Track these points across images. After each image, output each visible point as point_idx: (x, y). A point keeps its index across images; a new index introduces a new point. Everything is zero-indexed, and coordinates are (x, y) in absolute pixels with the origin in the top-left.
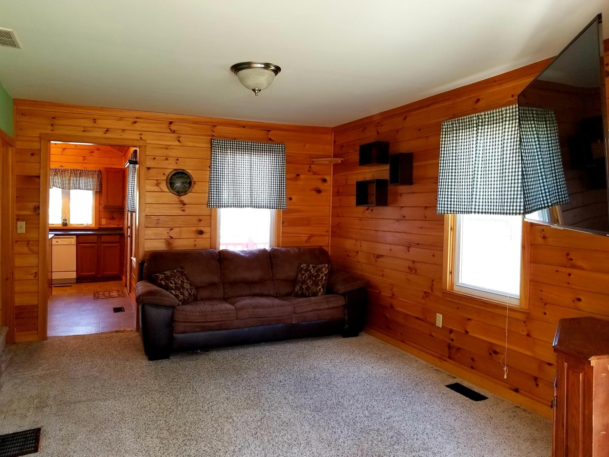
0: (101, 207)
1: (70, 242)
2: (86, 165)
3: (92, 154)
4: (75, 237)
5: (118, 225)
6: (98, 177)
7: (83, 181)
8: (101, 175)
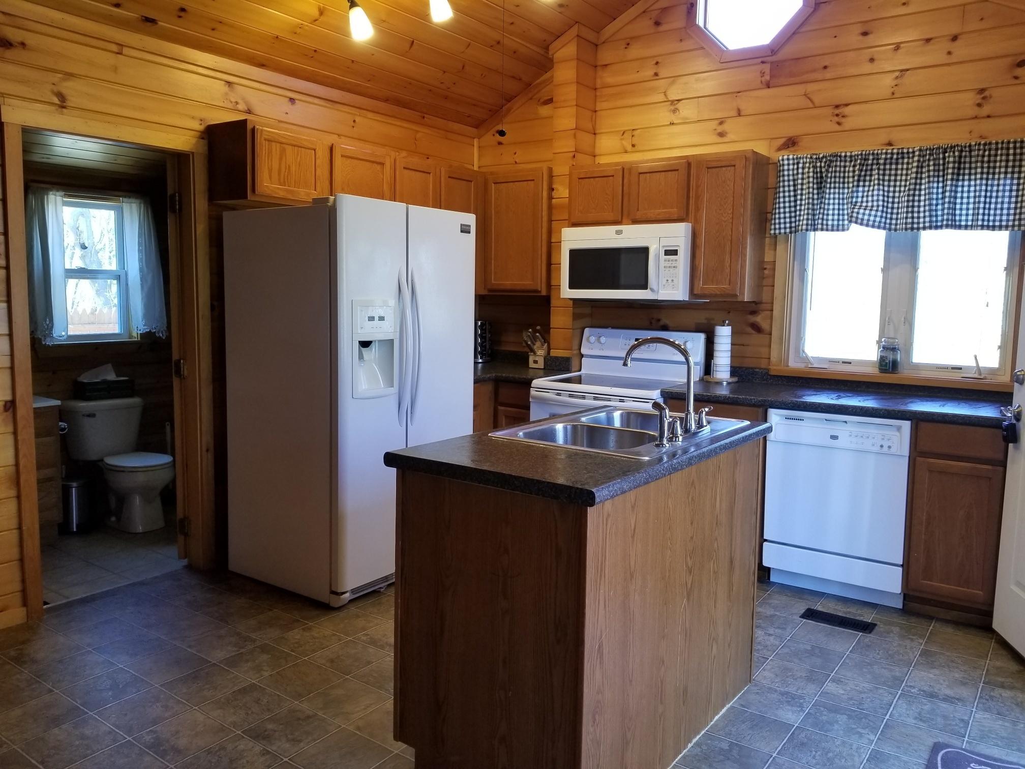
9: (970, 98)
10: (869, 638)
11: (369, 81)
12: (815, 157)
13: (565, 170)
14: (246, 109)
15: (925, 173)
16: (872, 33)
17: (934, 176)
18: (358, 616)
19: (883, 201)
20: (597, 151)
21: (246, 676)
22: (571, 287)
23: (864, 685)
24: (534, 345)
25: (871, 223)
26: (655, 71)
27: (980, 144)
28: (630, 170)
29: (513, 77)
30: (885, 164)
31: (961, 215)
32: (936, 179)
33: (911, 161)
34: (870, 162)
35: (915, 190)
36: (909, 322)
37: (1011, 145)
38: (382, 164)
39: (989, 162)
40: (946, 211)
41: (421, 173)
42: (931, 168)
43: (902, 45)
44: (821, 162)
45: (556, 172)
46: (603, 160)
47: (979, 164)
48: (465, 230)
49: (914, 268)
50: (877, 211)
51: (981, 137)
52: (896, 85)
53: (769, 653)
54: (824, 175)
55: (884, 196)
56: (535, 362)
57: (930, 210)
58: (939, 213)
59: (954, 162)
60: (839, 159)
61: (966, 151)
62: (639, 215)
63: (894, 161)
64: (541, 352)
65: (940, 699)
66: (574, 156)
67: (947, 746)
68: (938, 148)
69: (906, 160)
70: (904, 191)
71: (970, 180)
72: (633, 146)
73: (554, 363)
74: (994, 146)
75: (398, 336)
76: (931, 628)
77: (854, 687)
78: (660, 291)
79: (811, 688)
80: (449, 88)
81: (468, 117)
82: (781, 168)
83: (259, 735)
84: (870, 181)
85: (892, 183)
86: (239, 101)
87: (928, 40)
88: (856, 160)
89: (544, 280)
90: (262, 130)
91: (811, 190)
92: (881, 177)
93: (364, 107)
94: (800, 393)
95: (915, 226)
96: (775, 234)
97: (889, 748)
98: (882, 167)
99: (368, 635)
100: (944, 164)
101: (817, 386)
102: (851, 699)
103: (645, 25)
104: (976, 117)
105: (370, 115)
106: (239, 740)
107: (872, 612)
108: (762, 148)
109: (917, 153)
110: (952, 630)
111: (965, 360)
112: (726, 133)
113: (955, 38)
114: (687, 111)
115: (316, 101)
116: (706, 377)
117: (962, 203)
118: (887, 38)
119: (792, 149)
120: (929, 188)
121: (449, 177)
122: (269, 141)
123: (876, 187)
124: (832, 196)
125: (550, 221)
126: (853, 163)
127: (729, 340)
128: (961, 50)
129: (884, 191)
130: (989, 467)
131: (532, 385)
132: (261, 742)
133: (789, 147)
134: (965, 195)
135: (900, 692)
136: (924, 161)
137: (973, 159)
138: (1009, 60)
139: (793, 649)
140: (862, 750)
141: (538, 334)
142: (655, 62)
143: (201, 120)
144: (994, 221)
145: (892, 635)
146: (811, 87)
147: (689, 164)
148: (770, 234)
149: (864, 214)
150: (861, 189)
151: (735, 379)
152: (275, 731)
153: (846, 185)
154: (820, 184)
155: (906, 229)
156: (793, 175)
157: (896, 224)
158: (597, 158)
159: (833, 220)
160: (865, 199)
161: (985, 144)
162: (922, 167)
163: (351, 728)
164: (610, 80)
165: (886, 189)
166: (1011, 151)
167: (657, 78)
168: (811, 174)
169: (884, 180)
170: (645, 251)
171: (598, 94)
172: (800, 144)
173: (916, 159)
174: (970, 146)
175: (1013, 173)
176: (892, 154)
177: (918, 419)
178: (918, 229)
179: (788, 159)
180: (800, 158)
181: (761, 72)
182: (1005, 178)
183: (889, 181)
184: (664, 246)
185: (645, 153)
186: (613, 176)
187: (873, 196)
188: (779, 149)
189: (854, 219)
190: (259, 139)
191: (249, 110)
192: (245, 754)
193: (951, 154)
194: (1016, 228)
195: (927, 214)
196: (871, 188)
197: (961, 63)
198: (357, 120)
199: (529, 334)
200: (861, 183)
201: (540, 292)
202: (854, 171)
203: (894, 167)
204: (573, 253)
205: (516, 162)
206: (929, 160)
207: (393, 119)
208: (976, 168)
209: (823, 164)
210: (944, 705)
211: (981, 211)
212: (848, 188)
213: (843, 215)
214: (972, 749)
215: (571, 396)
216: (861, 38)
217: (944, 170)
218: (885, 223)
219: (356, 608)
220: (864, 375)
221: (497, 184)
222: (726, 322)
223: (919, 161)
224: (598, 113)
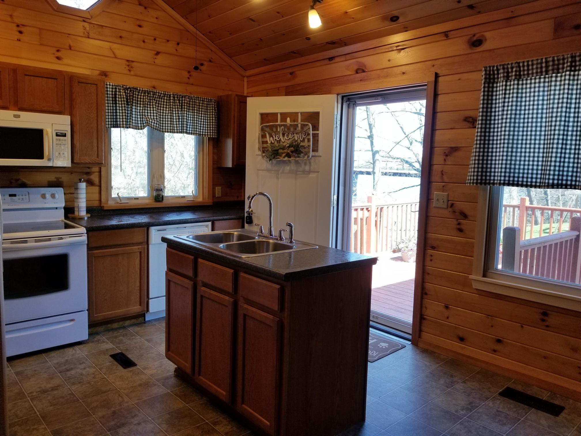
44: (128, 91)
63: (161, 97)
151: (89, 215)
222: (82, 180)
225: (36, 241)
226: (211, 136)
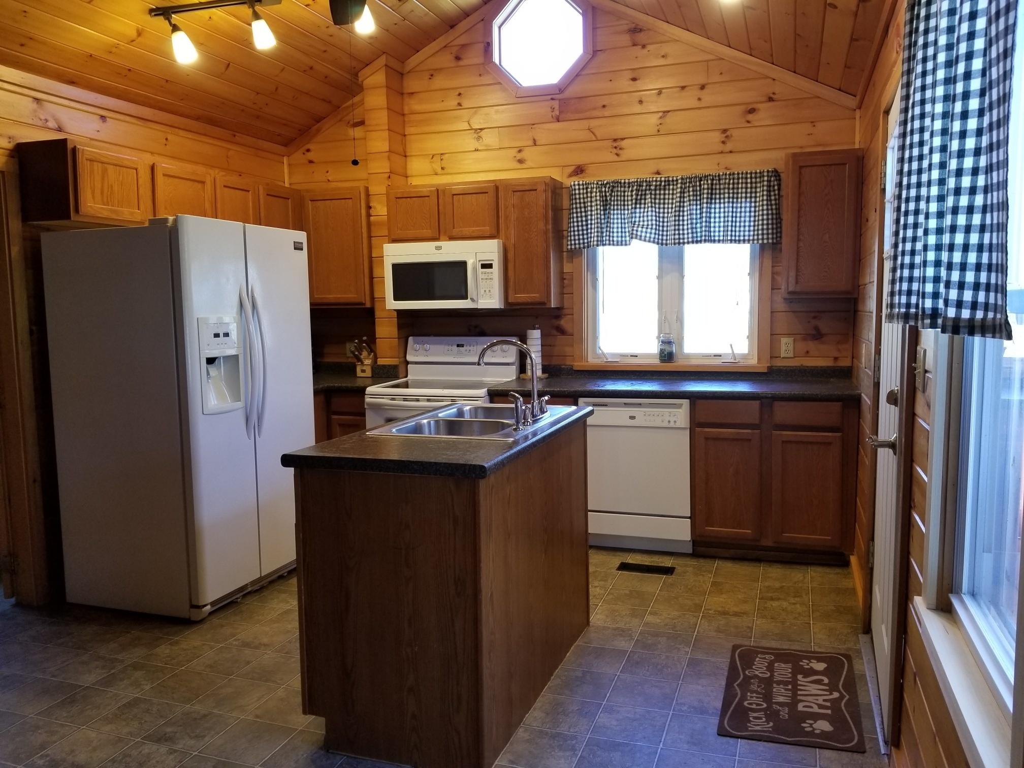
0: (779, 298)
1: (672, 419)
2: (730, 160)
3: (750, 117)
4: (686, 403)
5: (836, 359)
6: (769, 196)
7: (720, 212)
8: (779, 185)
9: (717, 137)
10: (670, 579)
11: (182, 100)
12: (600, 183)
13: (382, 189)
14: (57, 127)
15: (686, 197)
16: (639, 79)
17: (693, 200)
18: (222, 626)
19: (656, 220)
20: (409, 172)
21: (125, 692)
22: (396, 299)
23: (675, 613)
24: (361, 354)
25: (647, 239)
26: (458, 101)
27: (726, 174)
28: (444, 191)
29: (324, 100)
30: (655, 190)
31: (714, 232)
32: (695, 203)
33: (675, 187)
34: (644, 188)
35: (679, 211)
36: (680, 320)
37: (749, 176)
38: (203, 183)
39: (733, 188)
40: (704, 229)
41: (240, 191)
42: (691, 193)
43: (663, 91)
44: (605, 188)
45: (372, 190)
46: (415, 181)
47: (726, 191)
48: (298, 247)
49: (682, 276)
50: (652, 229)
51: (726, 168)
52: (661, 124)
53: (598, 601)
54: (608, 198)
55: (656, 216)
56: (363, 371)
57: (692, 228)
58: (699, 230)
59: (708, 189)
60: (619, 185)
61: (716, 180)
62: (455, 232)
63: (662, 187)
64: (368, 362)
65: (730, 615)
66: (389, 177)
67: (740, 646)
68: (696, 177)
69: (671, 187)
70: (671, 212)
71: (720, 203)
72: (443, 168)
73: (381, 371)
74: (736, 176)
75: (242, 352)
76: (716, 565)
77: (667, 616)
78: (480, 301)
79: (636, 621)
80: (261, 108)
81: (278, 135)
82: (574, 192)
83: (161, 739)
84: (645, 204)
85: (662, 206)
86: (49, 118)
87: (683, 88)
88: (633, 187)
89: (368, 292)
90: (83, 150)
91: (599, 211)
92: (653, 201)
93: (176, 125)
94: (602, 384)
95: (681, 241)
96: (571, 248)
97: (701, 655)
98: (653, 192)
99: (239, 640)
100: (700, 190)
101: (612, 377)
102: (666, 625)
103: (446, 60)
104: (722, 152)
105: (181, 133)
106: (141, 746)
107: (670, 558)
108: (556, 175)
109: (680, 181)
110: (731, 565)
111: (724, 349)
112: (525, 160)
113: (703, 87)
114: (490, 138)
115: (128, 119)
116: (522, 376)
117: (715, 222)
118: (650, 84)
119: (580, 176)
120: (690, 210)
121: (268, 195)
122: (91, 160)
123: (650, 209)
124: (615, 216)
125: (370, 237)
126: (630, 189)
127: (539, 342)
128: (708, 97)
129: (656, 212)
130: (749, 431)
131: (366, 393)
132: (165, 743)
133: (578, 174)
134: (717, 215)
135: (701, 614)
136: (685, 188)
137: (722, 186)
138: (743, 108)
139: (615, 594)
140: (682, 660)
141: (364, 345)
142: (457, 93)
143: (10, 138)
144: (739, 236)
145: (688, 574)
146: (594, 123)
147: (497, 188)
148: (568, 249)
149: (642, 232)
150: (638, 210)
152: (176, 733)
153: (626, 207)
154: (606, 205)
155: (675, 244)
156: (584, 198)
157: (667, 240)
158: (409, 179)
159: (618, 237)
160: (641, 219)
161: (730, 175)
162: (684, 193)
163: (250, 718)
164: (417, 107)
165: (657, 210)
166: (749, 181)
167: (461, 108)
168: (598, 198)
169: (655, 203)
170: (463, 265)
171: (406, 120)
172: (587, 171)
173: (679, 185)
174: (719, 175)
175: (751, 197)
176: (661, 181)
177: (693, 397)
178: (684, 243)
179: (579, 185)
180: (588, 184)
181: (551, 108)
182: (746, 202)
183: (660, 204)
184: (479, 261)
185: (455, 176)
186: (429, 196)
187: (647, 216)
188: (570, 176)
189: (634, 236)
190: (80, 159)
191: (59, 127)
192: (153, 756)
193: (706, 182)
194: (756, 242)
195: (690, 231)
196: (646, 210)
197: (708, 107)
198: (169, 138)
199: (356, 345)
200: (638, 206)
201: (364, 304)
202: (632, 196)
203: (662, 192)
204: (396, 268)
205: (329, 180)
206: (689, 187)
207: (204, 137)
208: (724, 193)
209: (607, 190)
210: (734, 619)
211: (730, 228)
212: (628, 210)
213: (625, 232)
214: (757, 645)
215: (405, 400)
216: (631, 82)
217: (700, 195)
218: (658, 239)
219: (218, 619)
220: (649, 365)
221: (314, 202)
223: (681, 188)
224: (408, 137)
225: (429, 400)
226: (765, 241)
